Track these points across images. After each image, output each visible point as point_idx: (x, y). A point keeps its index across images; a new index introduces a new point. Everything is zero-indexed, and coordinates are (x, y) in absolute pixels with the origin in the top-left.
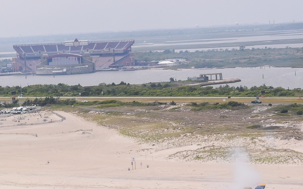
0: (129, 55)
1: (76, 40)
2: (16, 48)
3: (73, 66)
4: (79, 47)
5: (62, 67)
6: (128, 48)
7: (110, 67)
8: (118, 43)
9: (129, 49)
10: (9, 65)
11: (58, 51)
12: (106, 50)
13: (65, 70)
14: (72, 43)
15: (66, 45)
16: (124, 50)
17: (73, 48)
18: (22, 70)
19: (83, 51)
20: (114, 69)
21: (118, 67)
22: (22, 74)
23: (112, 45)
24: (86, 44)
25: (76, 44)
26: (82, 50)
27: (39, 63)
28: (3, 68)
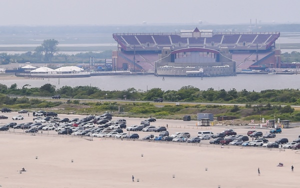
0: (274, 53)
1: (197, 30)
2: (117, 38)
3: (211, 65)
4: (200, 40)
5: (197, 65)
6: (271, 43)
7: (251, 68)
8: (269, 35)
9: (273, 45)
10: (109, 61)
11: (172, 44)
12: (239, 45)
13: (201, 70)
14: (191, 34)
15: (183, 36)
16: (267, 46)
17: (192, 40)
18: (127, 68)
19: (208, 45)
20: (258, 71)
21: (263, 69)
22: (132, 74)
23: (247, 38)
24: (210, 35)
25: (196, 35)
26: (205, 43)
27: (158, 59)
28: (96, 64)
